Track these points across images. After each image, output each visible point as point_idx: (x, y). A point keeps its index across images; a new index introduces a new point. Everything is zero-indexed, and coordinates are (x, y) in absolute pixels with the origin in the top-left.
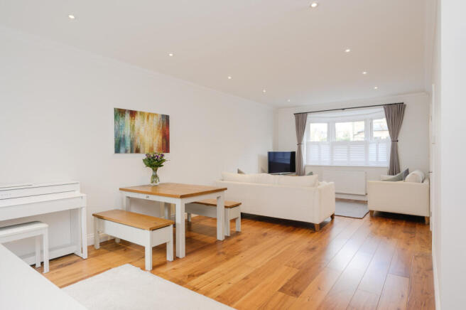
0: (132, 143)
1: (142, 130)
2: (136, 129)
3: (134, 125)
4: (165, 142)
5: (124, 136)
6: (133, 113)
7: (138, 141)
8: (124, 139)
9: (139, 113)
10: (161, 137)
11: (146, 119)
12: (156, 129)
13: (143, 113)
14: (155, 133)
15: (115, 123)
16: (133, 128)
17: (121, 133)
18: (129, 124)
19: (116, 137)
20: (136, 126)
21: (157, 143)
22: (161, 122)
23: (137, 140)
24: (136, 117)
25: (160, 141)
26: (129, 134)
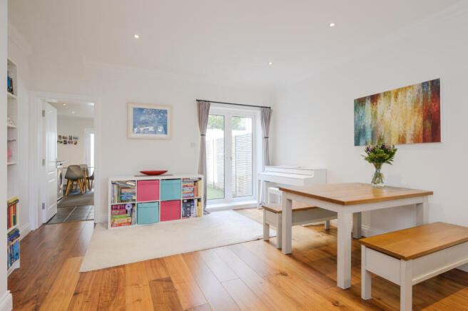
0: (373, 134)
1: (387, 115)
2: (379, 117)
3: (376, 112)
4: (429, 125)
5: (364, 126)
6: (374, 98)
7: (381, 130)
8: (364, 130)
9: (382, 96)
10: (421, 119)
11: (393, 98)
12: (410, 108)
13: (390, 92)
14: (409, 115)
15: (355, 115)
16: (375, 116)
17: (361, 124)
18: (370, 112)
19: (355, 128)
20: (378, 112)
21: (413, 128)
22: (421, 95)
23: (379, 129)
24: (379, 101)
25: (420, 125)
26: (370, 123)
